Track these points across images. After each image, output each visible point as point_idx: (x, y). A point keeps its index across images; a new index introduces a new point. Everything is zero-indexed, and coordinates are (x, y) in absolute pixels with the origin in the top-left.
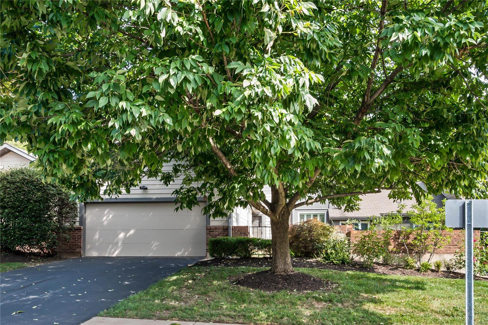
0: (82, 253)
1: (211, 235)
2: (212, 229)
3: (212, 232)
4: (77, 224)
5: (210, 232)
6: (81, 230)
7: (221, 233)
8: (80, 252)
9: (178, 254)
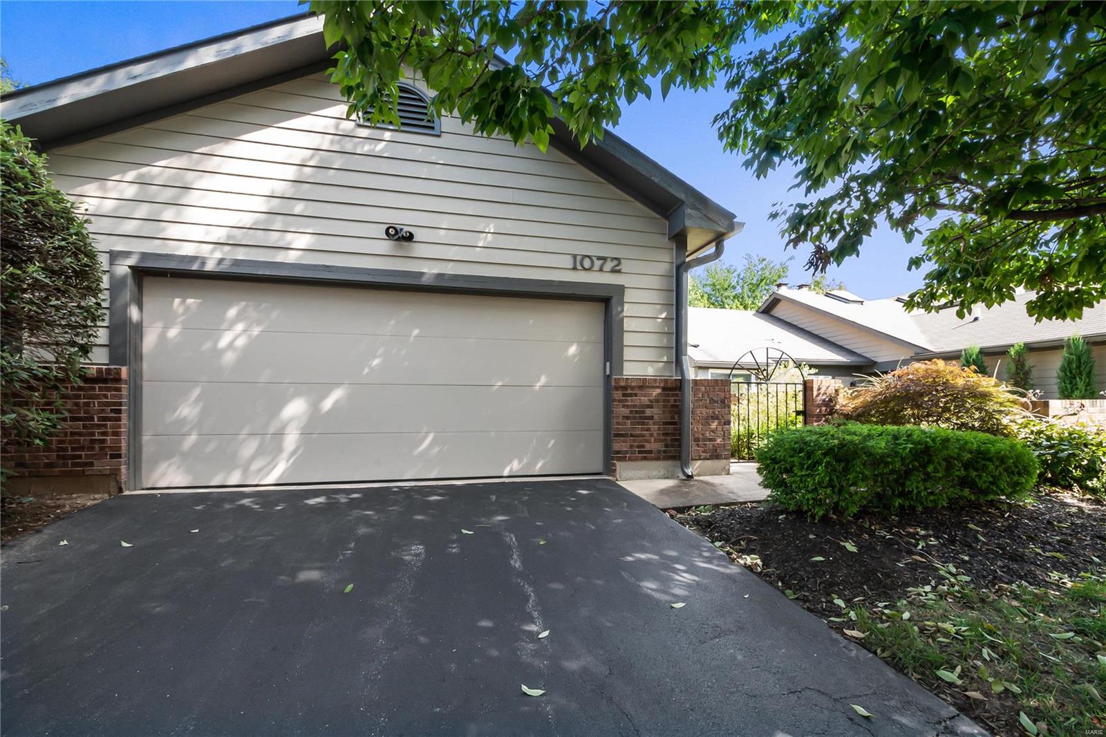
0: (123, 478)
1: (628, 406)
2: (632, 388)
3: (631, 395)
4: (99, 357)
5: (624, 395)
6: (118, 379)
7: (657, 401)
8: (115, 473)
9: (512, 468)
